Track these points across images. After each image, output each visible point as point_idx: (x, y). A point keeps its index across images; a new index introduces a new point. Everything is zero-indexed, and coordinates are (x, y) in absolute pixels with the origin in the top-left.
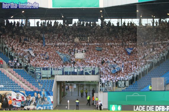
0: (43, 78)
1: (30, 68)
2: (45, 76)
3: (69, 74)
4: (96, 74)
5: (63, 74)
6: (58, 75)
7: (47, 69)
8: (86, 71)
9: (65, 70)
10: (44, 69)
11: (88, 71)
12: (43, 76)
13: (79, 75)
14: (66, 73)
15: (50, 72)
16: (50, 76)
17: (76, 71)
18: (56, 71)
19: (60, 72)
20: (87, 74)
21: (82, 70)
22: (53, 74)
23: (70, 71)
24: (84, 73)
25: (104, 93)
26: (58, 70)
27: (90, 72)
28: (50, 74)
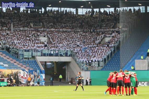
0: (25, 58)
1: (13, 50)
2: (27, 57)
3: (46, 55)
4: (68, 55)
5: (42, 56)
6: (38, 56)
7: (28, 51)
8: (61, 53)
9: (44, 52)
10: (25, 51)
11: (62, 53)
12: (25, 57)
13: (55, 56)
14: (44, 55)
15: (31, 54)
16: (31, 57)
17: (52, 53)
18: (36, 53)
19: (39, 54)
20: (61, 55)
21: (57, 52)
22: (33, 55)
23: (47, 53)
24: (59, 55)
25: (86, 72)
26: (38, 52)
27: (64, 54)
28: (31, 55)
